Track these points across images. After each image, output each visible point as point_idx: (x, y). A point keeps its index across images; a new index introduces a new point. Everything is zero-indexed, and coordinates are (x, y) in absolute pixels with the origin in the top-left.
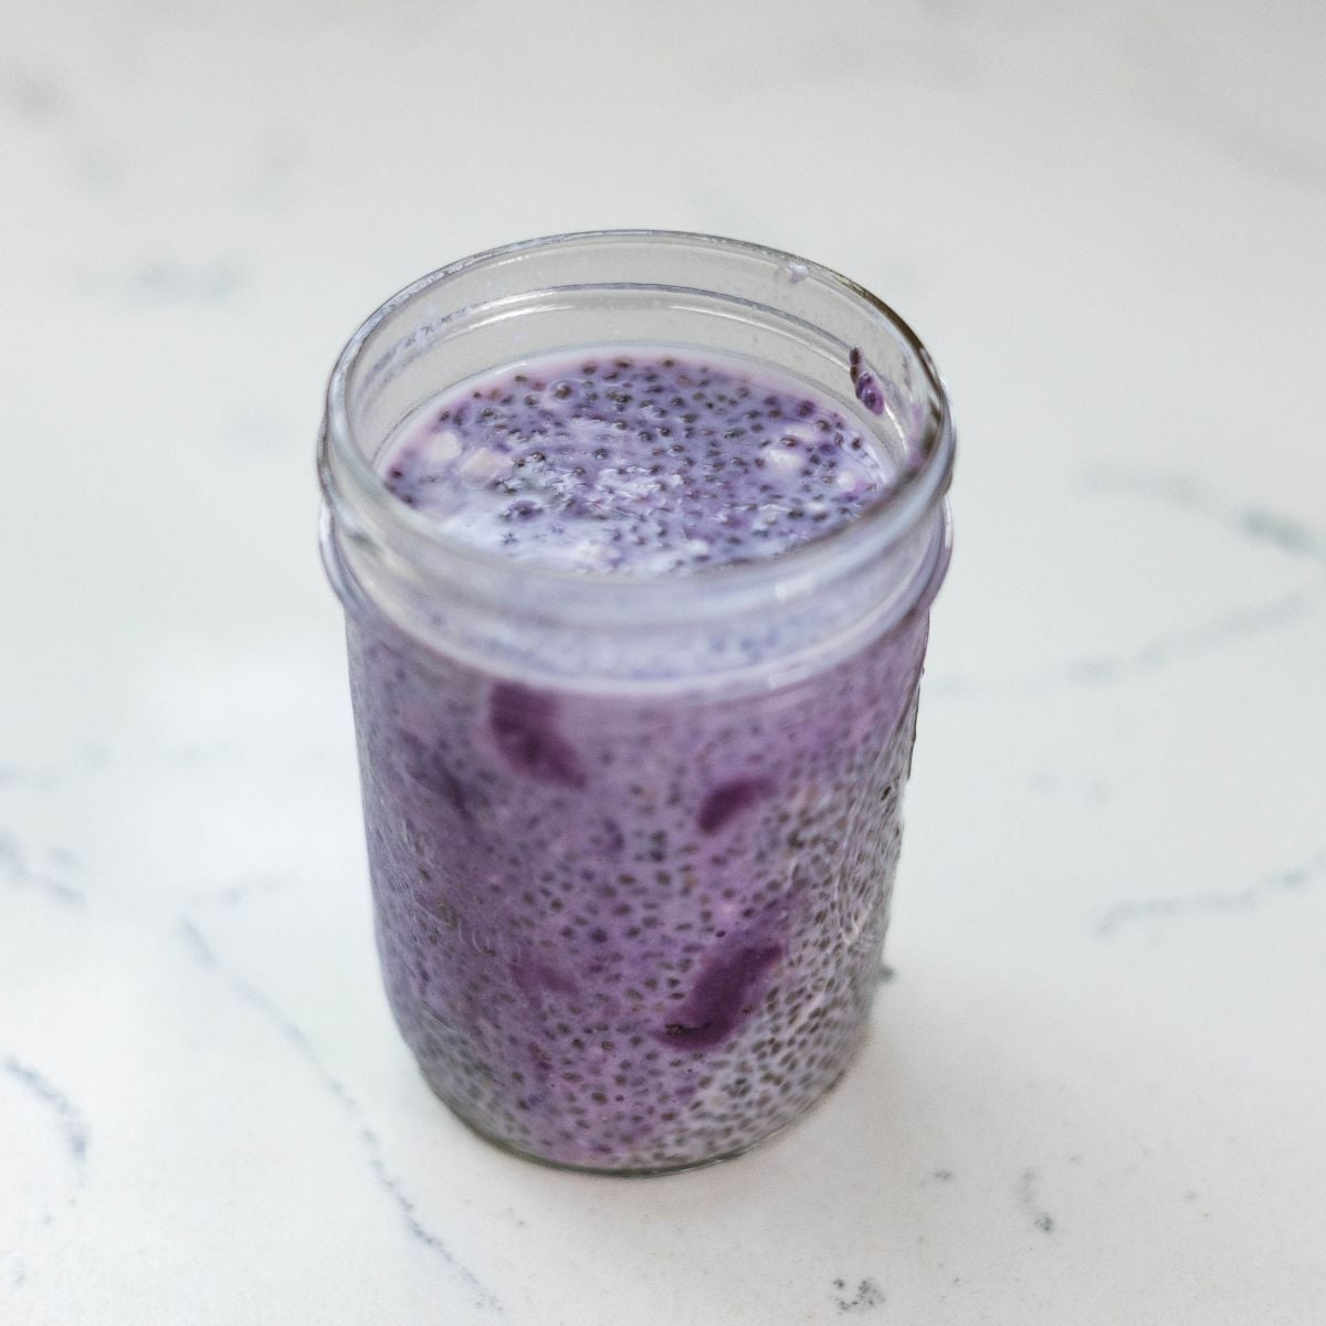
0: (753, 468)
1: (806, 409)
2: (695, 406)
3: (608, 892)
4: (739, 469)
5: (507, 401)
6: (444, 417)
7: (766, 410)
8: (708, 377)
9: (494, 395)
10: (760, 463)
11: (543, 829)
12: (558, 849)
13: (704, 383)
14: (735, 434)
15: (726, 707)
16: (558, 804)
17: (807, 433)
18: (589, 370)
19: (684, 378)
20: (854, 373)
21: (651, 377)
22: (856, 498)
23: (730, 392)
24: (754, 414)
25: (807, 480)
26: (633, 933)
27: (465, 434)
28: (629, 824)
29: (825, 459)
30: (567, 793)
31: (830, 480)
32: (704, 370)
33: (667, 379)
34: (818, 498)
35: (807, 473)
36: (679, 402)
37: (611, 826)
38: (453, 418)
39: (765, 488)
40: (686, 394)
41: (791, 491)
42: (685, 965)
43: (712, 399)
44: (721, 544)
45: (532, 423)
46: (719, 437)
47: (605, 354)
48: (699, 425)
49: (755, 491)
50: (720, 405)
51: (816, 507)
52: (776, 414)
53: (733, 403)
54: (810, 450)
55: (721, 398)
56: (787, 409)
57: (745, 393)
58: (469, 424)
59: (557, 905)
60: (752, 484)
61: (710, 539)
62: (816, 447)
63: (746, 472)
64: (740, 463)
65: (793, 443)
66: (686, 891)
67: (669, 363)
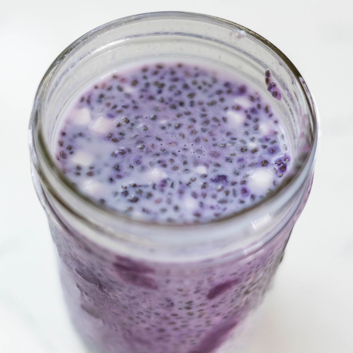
0: (222, 123)
1: (242, 90)
2: (194, 88)
3: (166, 318)
4: (216, 124)
5: (110, 89)
6: (82, 100)
7: (225, 89)
8: (198, 73)
9: (104, 86)
10: (225, 119)
11: (137, 300)
12: (145, 306)
13: (197, 75)
14: (212, 104)
15: (223, 265)
16: (145, 293)
17: (244, 102)
18: (145, 70)
19: (187, 74)
20: (267, 81)
21: (173, 72)
22: (269, 139)
23: (209, 80)
24: (219, 92)
25: (246, 129)
26: (176, 329)
27: (92, 108)
28: (176, 299)
29: (254, 116)
30: (149, 291)
31: (256, 128)
32: (196, 69)
33: (180, 74)
34: (253, 139)
35: (246, 125)
36: (186, 87)
37: (169, 300)
38: (86, 100)
39: (228, 134)
40: (189, 81)
41: (240, 135)
42: (198, 336)
43: (200, 83)
44: (212, 167)
45: (122, 101)
46: (205, 106)
47: (151, 62)
48: (196, 99)
49: (224, 136)
50: (204, 87)
51: (252, 145)
52: (229, 92)
53: (210, 86)
54: (246, 112)
55: (205, 83)
56: (235, 89)
57: (215, 80)
58: (94, 103)
59: (144, 321)
60: (222, 132)
61: (207, 165)
62: (249, 110)
63: (219, 125)
64: (215, 119)
65: (238, 108)
66: (200, 316)
67: (180, 66)
